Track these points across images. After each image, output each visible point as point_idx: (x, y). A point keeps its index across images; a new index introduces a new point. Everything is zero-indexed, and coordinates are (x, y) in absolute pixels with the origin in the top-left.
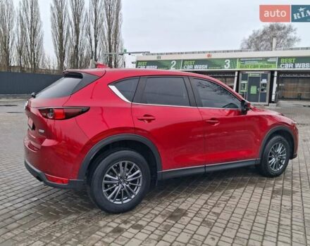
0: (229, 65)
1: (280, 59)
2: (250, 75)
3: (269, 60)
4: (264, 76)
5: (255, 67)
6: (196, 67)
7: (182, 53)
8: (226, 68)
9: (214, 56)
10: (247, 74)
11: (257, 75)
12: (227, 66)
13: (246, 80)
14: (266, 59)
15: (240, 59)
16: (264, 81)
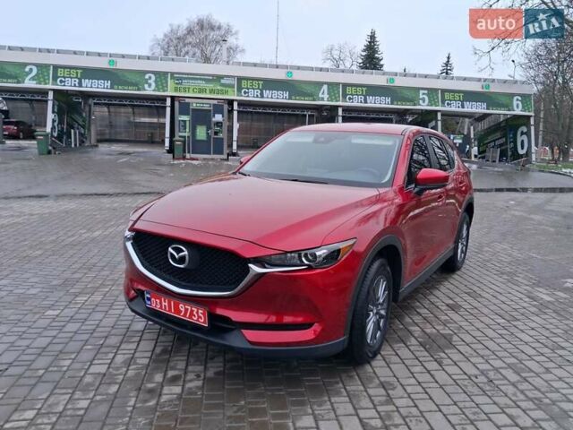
0: (153, 85)
1: (240, 79)
2: (195, 105)
3: (223, 81)
4: (218, 109)
5: (201, 91)
6: (86, 82)
7: (48, 51)
8: (150, 90)
9: (122, 64)
10: (188, 104)
11: (206, 107)
12: (150, 85)
13: (188, 114)
14: (219, 78)
15: (172, 74)
16: (218, 118)
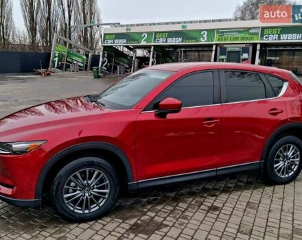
0: (206, 38)
1: (263, 29)
2: (230, 48)
3: (250, 31)
4: (245, 50)
5: (235, 39)
6: (169, 40)
7: (154, 24)
8: (203, 41)
9: (190, 27)
10: (226, 48)
11: (237, 49)
12: (204, 38)
13: (225, 55)
14: (249, 29)
15: (218, 30)
16: (245, 56)
